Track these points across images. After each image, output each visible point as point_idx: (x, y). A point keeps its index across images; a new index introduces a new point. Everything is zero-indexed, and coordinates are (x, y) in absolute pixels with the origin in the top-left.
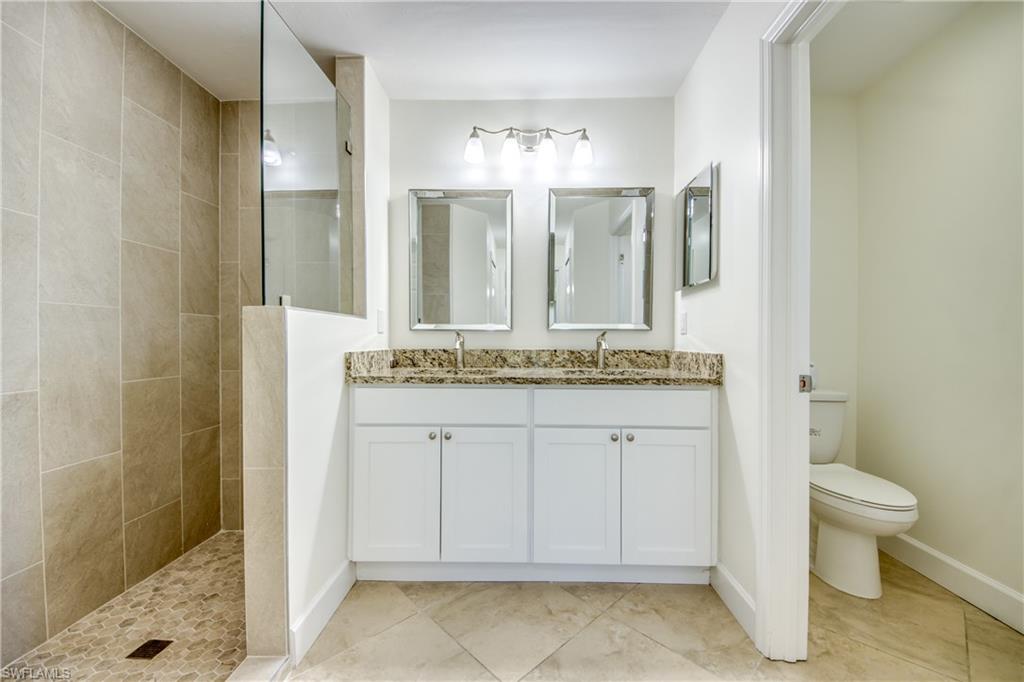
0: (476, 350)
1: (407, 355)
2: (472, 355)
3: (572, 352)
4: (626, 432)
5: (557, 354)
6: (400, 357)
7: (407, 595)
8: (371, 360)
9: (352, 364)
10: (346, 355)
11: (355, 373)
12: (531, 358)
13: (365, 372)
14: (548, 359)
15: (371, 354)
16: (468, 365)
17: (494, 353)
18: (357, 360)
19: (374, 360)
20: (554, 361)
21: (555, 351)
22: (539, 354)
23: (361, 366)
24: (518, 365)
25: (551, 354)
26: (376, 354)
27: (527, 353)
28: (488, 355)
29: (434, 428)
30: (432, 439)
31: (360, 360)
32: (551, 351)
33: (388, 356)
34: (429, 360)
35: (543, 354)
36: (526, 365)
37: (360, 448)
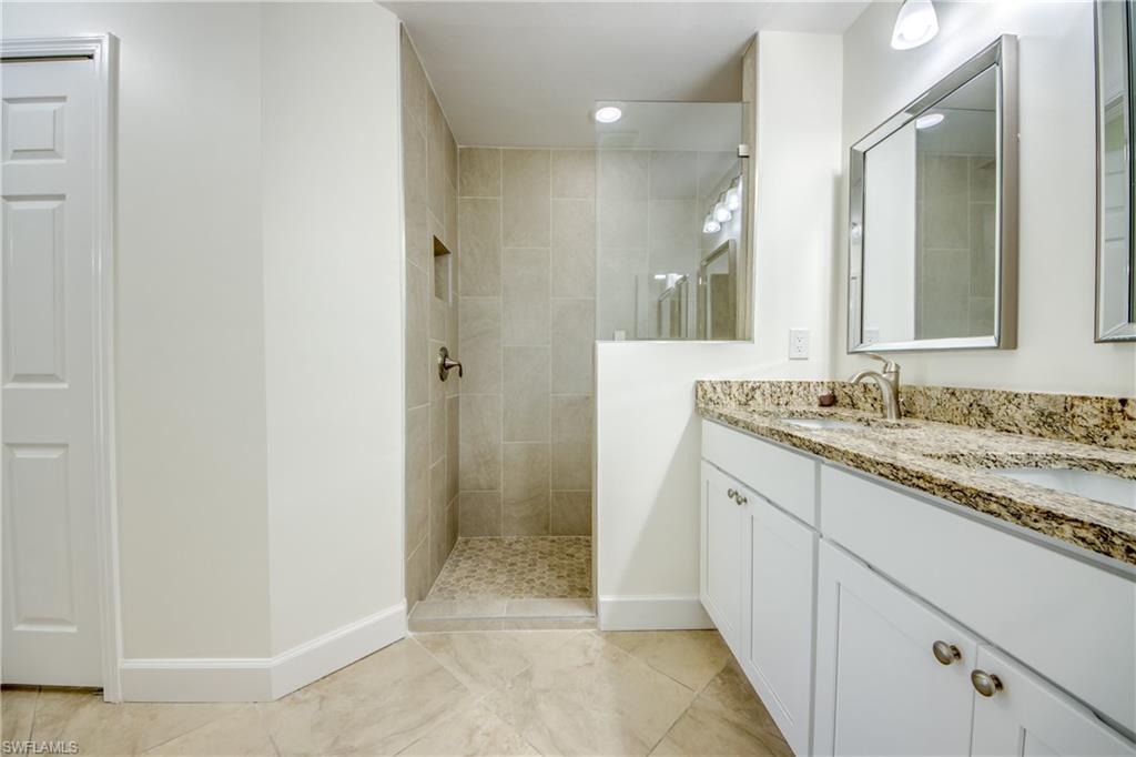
0: (936, 388)
1: (846, 390)
2: (928, 397)
4: (991, 663)
5: (1129, 410)
6: (839, 393)
7: (718, 675)
8: (749, 392)
9: (700, 393)
10: (699, 384)
11: (705, 403)
12: (1051, 415)
13: (733, 404)
14: (1097, 421)
15: (750, 385)
16: (922, 416)
17: (967, 396)
18: (710, 390)
19: (758, 392)
20: (1117, 428)
21: (1123, 402)
22: (1072, 406)
23: (722, 396)
24: (1014, 429)
25: (1111, 411)
26: (768, 386)
27: (1041, 403)
28: (954, 400)
29: (735, 483)
30: (731, 497)
31: (719, 389)
32: (1111, 401)
33: (812, 390)
34: (869, 400)
35: (1086, 406)
36: (1037, 430)
37: (704, 484)
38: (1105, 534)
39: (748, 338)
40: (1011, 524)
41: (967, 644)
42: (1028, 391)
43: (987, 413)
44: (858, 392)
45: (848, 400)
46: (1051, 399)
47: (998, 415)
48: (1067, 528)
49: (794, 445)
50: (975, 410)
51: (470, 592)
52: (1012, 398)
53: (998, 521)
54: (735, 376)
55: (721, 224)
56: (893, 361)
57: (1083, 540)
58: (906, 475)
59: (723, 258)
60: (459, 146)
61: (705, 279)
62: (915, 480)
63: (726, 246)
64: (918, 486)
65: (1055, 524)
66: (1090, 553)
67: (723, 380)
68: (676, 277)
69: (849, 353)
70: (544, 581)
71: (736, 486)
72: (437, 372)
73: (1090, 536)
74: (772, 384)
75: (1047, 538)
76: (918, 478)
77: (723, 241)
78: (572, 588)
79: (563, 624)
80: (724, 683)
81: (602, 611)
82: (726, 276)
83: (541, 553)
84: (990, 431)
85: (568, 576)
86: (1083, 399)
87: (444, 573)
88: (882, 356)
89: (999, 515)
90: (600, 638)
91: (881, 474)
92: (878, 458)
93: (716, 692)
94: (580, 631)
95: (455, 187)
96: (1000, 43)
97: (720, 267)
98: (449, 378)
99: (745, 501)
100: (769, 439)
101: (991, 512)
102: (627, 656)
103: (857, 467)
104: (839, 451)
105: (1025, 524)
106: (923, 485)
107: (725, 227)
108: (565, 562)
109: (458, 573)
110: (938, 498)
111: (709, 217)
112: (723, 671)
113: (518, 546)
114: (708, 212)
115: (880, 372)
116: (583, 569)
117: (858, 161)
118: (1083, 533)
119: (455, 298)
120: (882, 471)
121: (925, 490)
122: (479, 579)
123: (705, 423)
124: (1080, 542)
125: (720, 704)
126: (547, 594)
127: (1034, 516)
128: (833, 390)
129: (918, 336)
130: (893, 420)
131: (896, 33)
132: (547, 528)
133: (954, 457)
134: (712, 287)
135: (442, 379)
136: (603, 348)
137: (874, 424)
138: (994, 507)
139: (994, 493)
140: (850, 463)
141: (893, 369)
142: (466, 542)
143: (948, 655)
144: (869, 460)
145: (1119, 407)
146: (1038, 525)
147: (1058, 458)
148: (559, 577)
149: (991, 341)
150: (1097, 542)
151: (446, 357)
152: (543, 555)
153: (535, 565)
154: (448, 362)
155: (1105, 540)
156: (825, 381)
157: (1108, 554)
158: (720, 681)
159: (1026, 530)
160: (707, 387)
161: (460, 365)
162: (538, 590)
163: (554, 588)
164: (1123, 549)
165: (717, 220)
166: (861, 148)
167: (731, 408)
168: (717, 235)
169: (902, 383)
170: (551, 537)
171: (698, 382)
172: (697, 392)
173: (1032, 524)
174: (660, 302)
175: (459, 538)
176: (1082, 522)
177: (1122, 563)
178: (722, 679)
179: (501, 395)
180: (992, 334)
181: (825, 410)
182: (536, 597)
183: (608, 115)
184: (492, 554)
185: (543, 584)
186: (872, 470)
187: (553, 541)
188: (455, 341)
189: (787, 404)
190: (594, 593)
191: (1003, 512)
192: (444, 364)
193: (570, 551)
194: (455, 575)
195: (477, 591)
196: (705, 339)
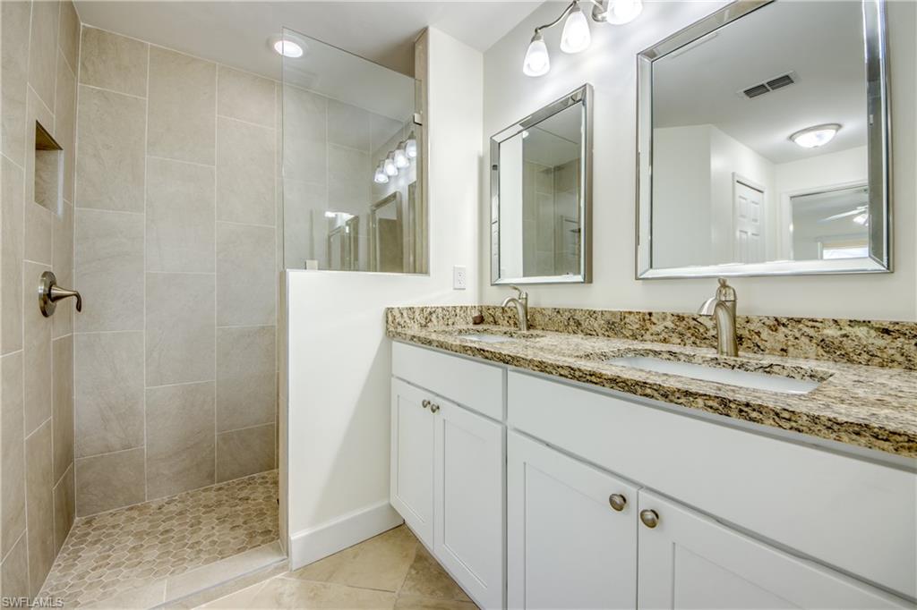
0: (548, 309)
1: (490, 312)
2: (543, 315)
3: (681, 318)
4: (648, 501)
5: (653, 319)
6: (485, 314)
7: (412, 567)
8: (428, 315)
9: (390, 319)
10: (390, 310)
11: (395, 327)
12: (613, 323)
13: (416, 326)
14: (637, 326)
15: (429, 310)
16: (540, 327)
17: (566, 314)
18: (398, 315)
19: (434, 316)
20: (648, 330)
21: (650, 314)
22: (625, 317)
23: (408, 321)
24: (594, 333)
25: (644, 320)
26: (440, 310)
27: (608, 316)
28: (559, 316)
29: (429, 395)
30: (425, 407)
31: (405, 315)
32: (644, 314)
33: (469, 313)
34: (507, 319)
35: (632, 318)
36: (606, 333)
37: (394, 398)
38: (725, 402)
39: (424, 271)
40: (662, 402)
41: (630, 491)
42: (600, 310)
43: (578, 324)
44: (498, 313)
45: (491, 319)
46: (613, 314)
47: (585, 325)
48: (700, 400)
49: (487, 358)
50: (572, 323)
51: (104, 587)
52: (592, 314)
53: (652, 401)
54: (417, 303)
55: (389, 177)
56: (524, 290)
57: (711, 407)
58: (581, 374)
59: (392, 205)
60: (82, 24)
61: (374, 222)
62: (588, 377)
63: (394, 196)
64: (591, 381)
65: (691, 399)
66: (716, 416)
67: (408, 306)
68: (347, 217)
69: (492, 285)
70: (215, 538)
71: (428, 397)
72: (36, 305)
73: (715, 405)
74: (443, 309)
75: (686, 409)
76: (591, 375)
77: (391, 191)
78: (251, 535)
79: (246, 581)
80: (417, 573)
81: (295, 550)
82: (393, 221)
83: (205, 506)
84: (581, 335)
85: (245, 523)
86: (630, 313)
87: (54, 573)
88: (518, 287)
89: (653, 397)
90: (293, 579)
91: (561, 375)
92: (557, 363)
93: (413, 584)
94: (268, 581)
95: (74, 68)
96: (585, 89)
97: (388, 213)
98: (56, 313)
99: (438, 408)
100: (462, 355)
101: (646, 395)
102: (325, 587)
103: (541, 371)
104: (526, 360)
105: (671, 401)
106: (595, 380)
107: (392, 180)
108: (238, 508)
109: (80, 567)
110: (607, 389)
111: (378, 169)
112: (415, 562)
113: (172, 508)
114: (378, 165)
115: (517, 298)
116: (261, 510)
117: (496, 148)
118: (710, 403)
119: (68, 210)
120: (562, 373)
121: (596, 383)
122: (117, 565)
123: (395, 344)
124: (709, 409)
125: (418, 593)
126: (221, 553)
127: (677, 395)
128: (481, 311)
129: (524, 276)
130: (525, 332)
131: (526, 63)
132: (211, 476)
133: (588, 356)
134: (380, 229)
135: (45, 314)
136: (294, 276)
137: (515, 336)
138: (648, 391)
139: (648, 381)
140: (536, 368)
141: (524, 297)
142: (89, 522)
143: (619, 503)
144: (551, 365)
145: (648, 317)
146: (680, 401)
147: (629, 350)
148: (233, 528)
149: (580, 278)
150: (720, 408)
151: (52, 284)
152: (209, 508)
153: (200, 523)
154: (55, 292)
155: (725, 406)
156: (477, 305)
157: (728, 415)
158: (413, 572)
159: (673, 406)
160: (396, 313)
161: (78, 296)
162: (209, 552)
163: (229, 543)
164: (737, 410)
165: (386, 174)
166: (498, 139)
167: (414, 329)
168: (385, 186)
169: (529, 305)
170: (216, 485)
171: (388, 309)
172: (387, 317)
173: (676, 400)
174: (329, 237)
175: (77, 519)
176: (709, 396)
177: (737, 420)
178: (415, 569)
179: (144, 331)
180: (579, 273)
181: (480, 327)
182: (207, 561)
183: (290, 49)
184: (133, 527)
185: (214, 543)
186: (554, 372)
187: (220, 489)
188: (68, 263)
189: (453, 324)
190: (282, 532)
191: (656, 394)
192: (49, 295)
193: (243, 494)
194: (74, 572)
195: (113, 583)
196: (376, 271)
